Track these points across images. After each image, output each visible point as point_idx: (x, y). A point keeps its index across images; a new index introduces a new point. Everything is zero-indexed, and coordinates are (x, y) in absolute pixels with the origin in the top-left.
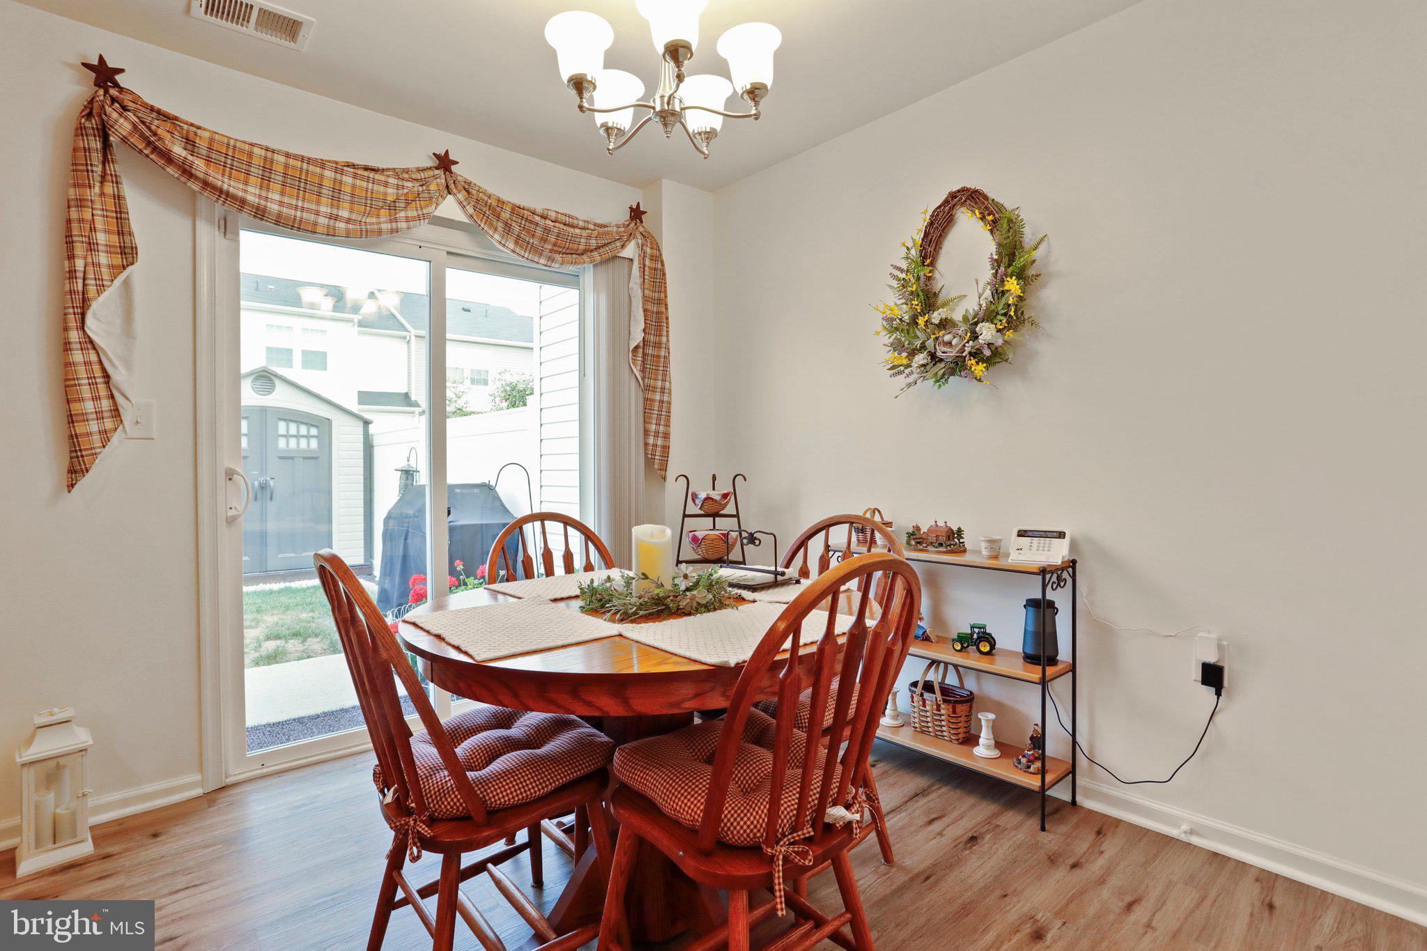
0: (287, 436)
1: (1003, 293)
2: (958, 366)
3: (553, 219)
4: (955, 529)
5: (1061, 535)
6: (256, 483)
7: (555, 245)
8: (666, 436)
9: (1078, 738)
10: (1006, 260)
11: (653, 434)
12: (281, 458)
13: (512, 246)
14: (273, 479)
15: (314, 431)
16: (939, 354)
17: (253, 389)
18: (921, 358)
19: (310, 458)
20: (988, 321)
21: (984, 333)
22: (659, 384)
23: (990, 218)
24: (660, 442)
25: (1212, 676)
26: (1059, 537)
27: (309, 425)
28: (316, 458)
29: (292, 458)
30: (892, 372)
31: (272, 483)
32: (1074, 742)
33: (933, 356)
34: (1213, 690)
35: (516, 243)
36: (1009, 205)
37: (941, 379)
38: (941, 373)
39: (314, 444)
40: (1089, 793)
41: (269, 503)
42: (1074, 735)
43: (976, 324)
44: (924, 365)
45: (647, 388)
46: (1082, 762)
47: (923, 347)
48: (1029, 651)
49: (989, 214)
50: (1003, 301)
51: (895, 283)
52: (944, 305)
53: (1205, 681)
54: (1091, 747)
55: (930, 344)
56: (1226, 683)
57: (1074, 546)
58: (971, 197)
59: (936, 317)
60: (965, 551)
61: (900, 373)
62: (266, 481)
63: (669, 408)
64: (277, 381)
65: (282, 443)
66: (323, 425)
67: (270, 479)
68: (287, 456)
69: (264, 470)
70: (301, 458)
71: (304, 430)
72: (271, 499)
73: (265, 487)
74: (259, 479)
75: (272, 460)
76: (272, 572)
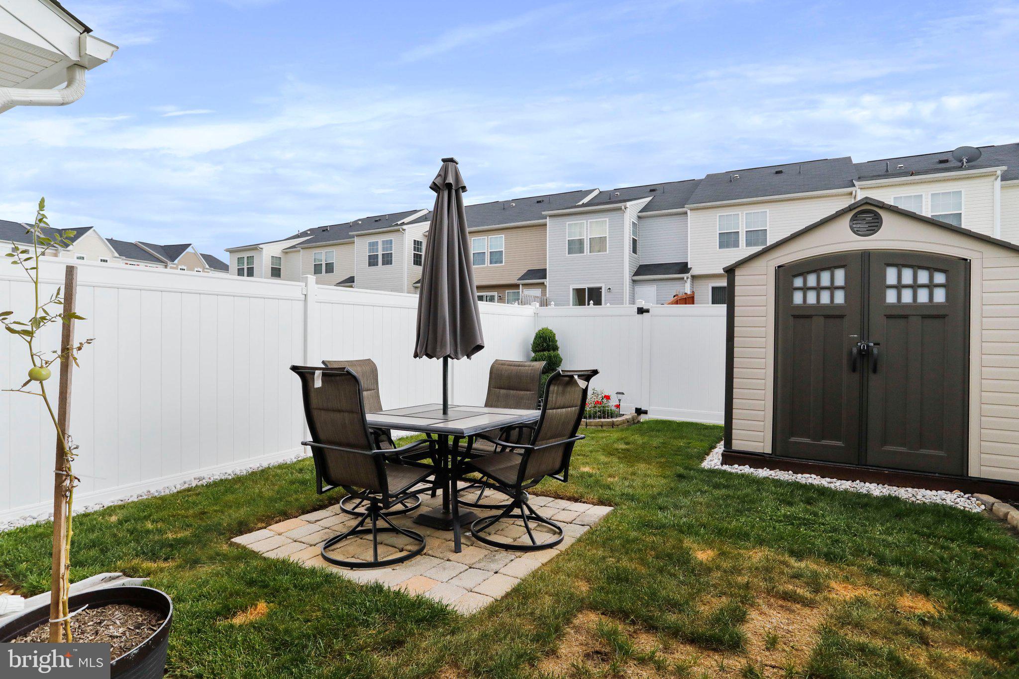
0: (899, 287)
6: (855, 350)
12: (889, 317)
14: (878, 344)
15: (940, 278)
17: (852, 228)
19: (935, 316)
27: (932, 270)
28: (943, 317)
29: (905, 317)
31: (875, 351)
39: (940, 296)
41: (872, 377)
62: (868, 346)
64: (884, 215)
65: (891, 297)
66: (956, 269)
67: (874, 344)
68: (899, 314)
69: (864, 334)
70: (920, 318)
71: (923, 277)
72: (875, 371)
73: (865, 354)
74: (859, 344)
75: (877, 320)
76: (874, 468)
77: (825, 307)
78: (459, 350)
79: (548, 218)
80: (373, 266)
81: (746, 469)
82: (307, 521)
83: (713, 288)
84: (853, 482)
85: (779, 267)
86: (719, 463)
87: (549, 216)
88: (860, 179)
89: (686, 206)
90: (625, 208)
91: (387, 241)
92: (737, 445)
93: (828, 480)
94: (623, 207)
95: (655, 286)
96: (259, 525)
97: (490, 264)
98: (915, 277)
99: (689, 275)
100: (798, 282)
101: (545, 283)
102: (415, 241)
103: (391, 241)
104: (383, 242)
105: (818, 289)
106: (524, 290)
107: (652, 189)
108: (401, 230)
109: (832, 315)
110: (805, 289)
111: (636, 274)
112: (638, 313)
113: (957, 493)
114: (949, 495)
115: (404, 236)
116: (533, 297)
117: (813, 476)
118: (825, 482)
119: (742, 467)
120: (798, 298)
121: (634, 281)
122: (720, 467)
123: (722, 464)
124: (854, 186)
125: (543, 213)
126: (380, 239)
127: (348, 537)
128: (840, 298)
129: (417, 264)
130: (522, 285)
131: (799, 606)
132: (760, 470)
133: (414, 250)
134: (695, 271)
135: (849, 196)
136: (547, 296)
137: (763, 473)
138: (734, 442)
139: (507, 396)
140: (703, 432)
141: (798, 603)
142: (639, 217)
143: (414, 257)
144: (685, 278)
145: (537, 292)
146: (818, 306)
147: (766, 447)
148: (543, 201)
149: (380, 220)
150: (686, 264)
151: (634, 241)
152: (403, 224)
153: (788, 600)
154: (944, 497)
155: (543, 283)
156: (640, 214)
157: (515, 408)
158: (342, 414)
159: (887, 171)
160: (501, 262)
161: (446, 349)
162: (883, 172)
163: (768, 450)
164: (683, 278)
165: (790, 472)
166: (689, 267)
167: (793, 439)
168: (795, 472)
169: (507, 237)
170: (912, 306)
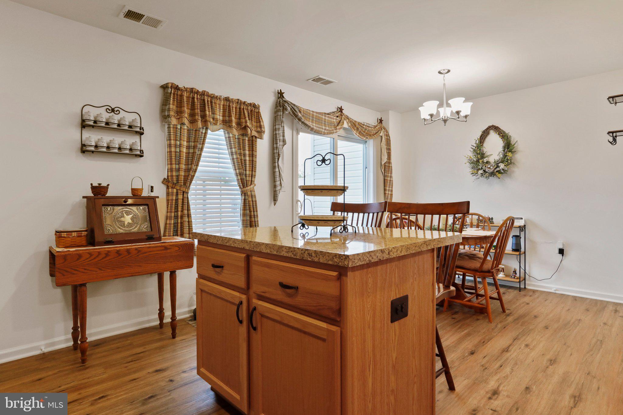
1: (506, 156)
2: (492, 174)
3: (366, 125)
4: (491, 218)
5: (522, 219)
7: (366, 133)
8: (392, 191)
9: (526, 271)
10: (507, 147)
11: (388, 190)
13: (358, 135)
16: (487, 170)
18: (481, 172)
20: (501, 163)
21: (501, 166)
22: (390, 175)
23: (501, 135)
24: (390, 193)
25: (561, 251)
26: (521, 219)
30: (472, 175)
32: (525, 272)
33: (484, 171)
34: (561, 255)
35: (359, 133)
36: (507, 132)
37: (487, 178)
38: (487, 176)
40: (529, 285)
42: (525, 270)
43: (499, 163)
44: (482, 174)
45: (385, 176)
46: (527, 276)
47: (482, 168)
48: (514, 248)
49: (501, 134)
50: (506, 158)
51: (472, 150)
52: (487, 156)
53: (559, 253)
54: (529, 273)
55: (484, 167)
56: (564, 253)
57: (525, 221)
58: (496, 129)
59: (485, 160)
60: (494, 223)
61: (474, 175)
63: (393, 182)
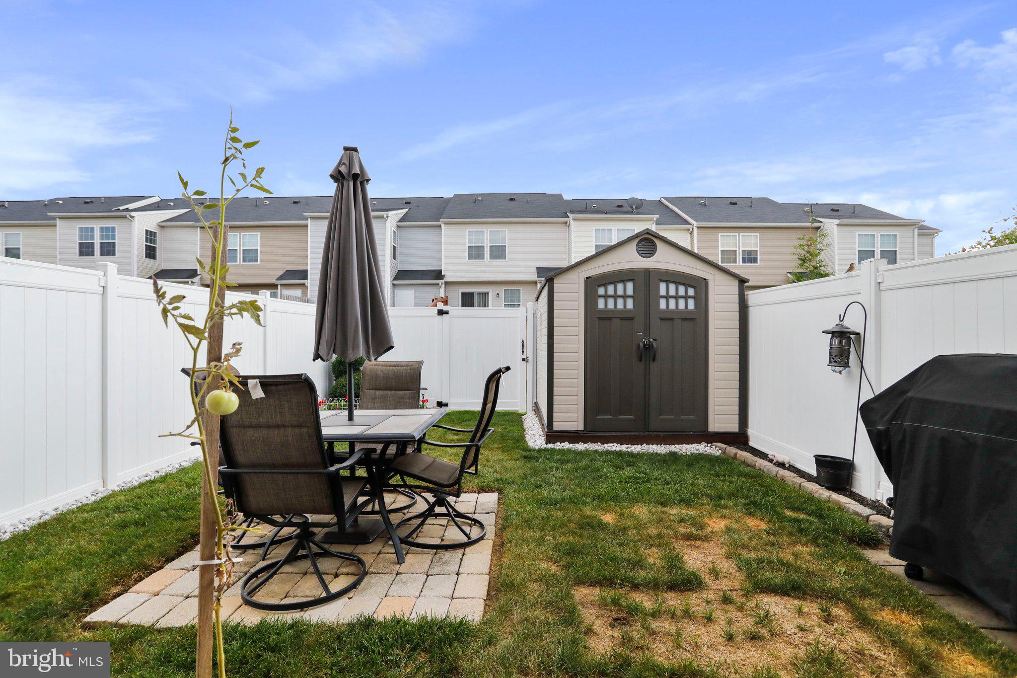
0: (667, 297)
6: (641, 345)
12: (662, 319)
14: (656, 340)
15: (691, 292)
17: (637, 251)
19: (687, 318)
27: (687, 286)
28: (694, 319)
29: (672, 319)
31: (655, 345)
39: (691, 304)
41: (652, 364)
62: (649, 341)
64: (659, 244)
65: (663, 304)
66: (700, 286)
67: (653, 340)
68: (668, 318)
69: (647, 331)
70: (680, 320)
71: (682, 290)
72: (654, 360)
73: (648, 347)
74: (644, 340)
75: (655, 323)
76: (654, 433)
77: (620, 311)
78: (371, 351)
79: (309, 219)
80: (86, 255)
81: (566, 445)
82: (182, 569)
83: (463, 293)
84: (641, 445)
85: (587, 278)
86: (544, 443)
87: (311, 218)
88: (571, 212)
89: (441, 220)
90: (387, 217)
91: (107, 228)
92: (558, 426)
93: (626, 446)
94: (385, 216)
95: (413, 290)
96: (114, 590)
97: (243, 262)
98: (686, 292)
99: (443, 281)
100: (601, 291)
101: (306, 284)
102: (147, 231)
103: (113, 229)
104: (102, 229)
105: (615, 297)
106: (283, 290)
107: (407, 202)
108: (128, 216)
109: (626, 317)
110: (606, 297)
111: (396, 278)
112: (438, 315)
113: (704, 444)
114: (699, 446)
115: (133, 225)
116: (294, 297)
117: (615, 444)
118: (624, 448)
119: (563, 444)
120: (601, 304)
121: (394, 285)
122: (545, 446)
123: (546, 444)
124: (568, 217)
125: (305, 214)
126: (97, 225)
127: (259, 576)
128: (630, 304)
129: (150, 257)
130: (281, 285)
131: (699, 542)
132: (577, 445)
133: (147, 241)
134: (448, 278)
135: (564, 225)
136: (309, 297)
137: (580, 447)
138: (554, 423)
139: (384, 397)
140: (506, 418)
141: (699, 540)
142: (398, 226)
143: (146, 250)
144: (440, 284)
145: (298, 292)
146: (615, 310)
147: (578, 425)
148: (299, 202)
149: (92, 202)
150: (441, 271)
151: (394, 248)
152: (127, 210)
153: (691, 540)
154: (697, 448)
155: (304, 284)
156: (399, 224)
157: (395, 409)
158: (283, 430)
159: (586, 208)
160: (256, 261)
161: (358, 351)
162: (583, 209)
163: (581, 427)
164: (438, 284)
165: (599, 443)
166: (443, 274)
167: (599, 417)
168: (603, 443)
169: (263, 235)
170: (666, 311)
